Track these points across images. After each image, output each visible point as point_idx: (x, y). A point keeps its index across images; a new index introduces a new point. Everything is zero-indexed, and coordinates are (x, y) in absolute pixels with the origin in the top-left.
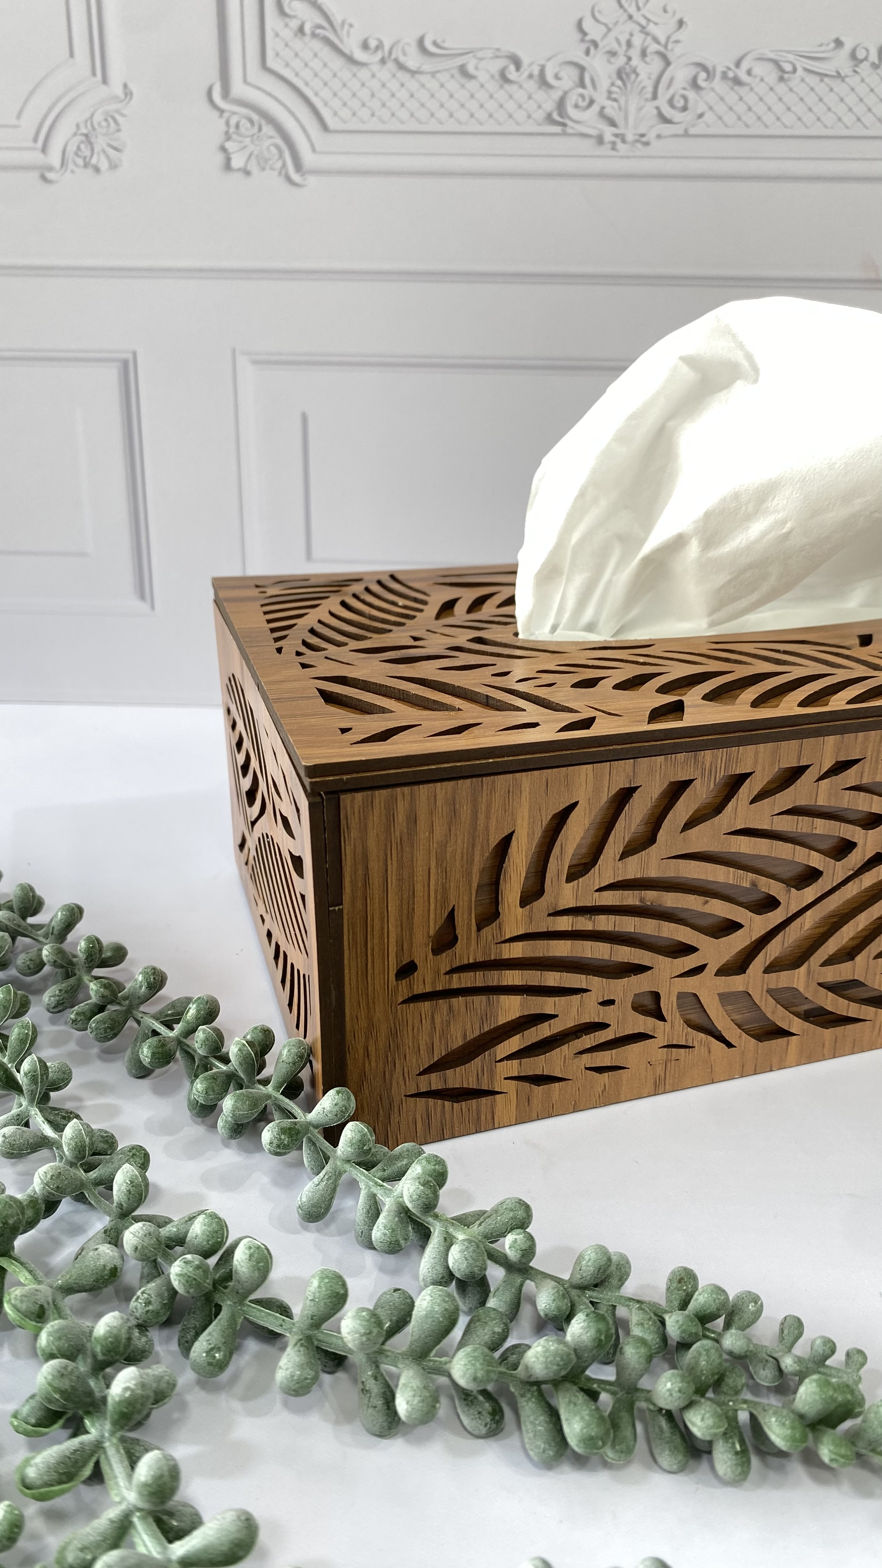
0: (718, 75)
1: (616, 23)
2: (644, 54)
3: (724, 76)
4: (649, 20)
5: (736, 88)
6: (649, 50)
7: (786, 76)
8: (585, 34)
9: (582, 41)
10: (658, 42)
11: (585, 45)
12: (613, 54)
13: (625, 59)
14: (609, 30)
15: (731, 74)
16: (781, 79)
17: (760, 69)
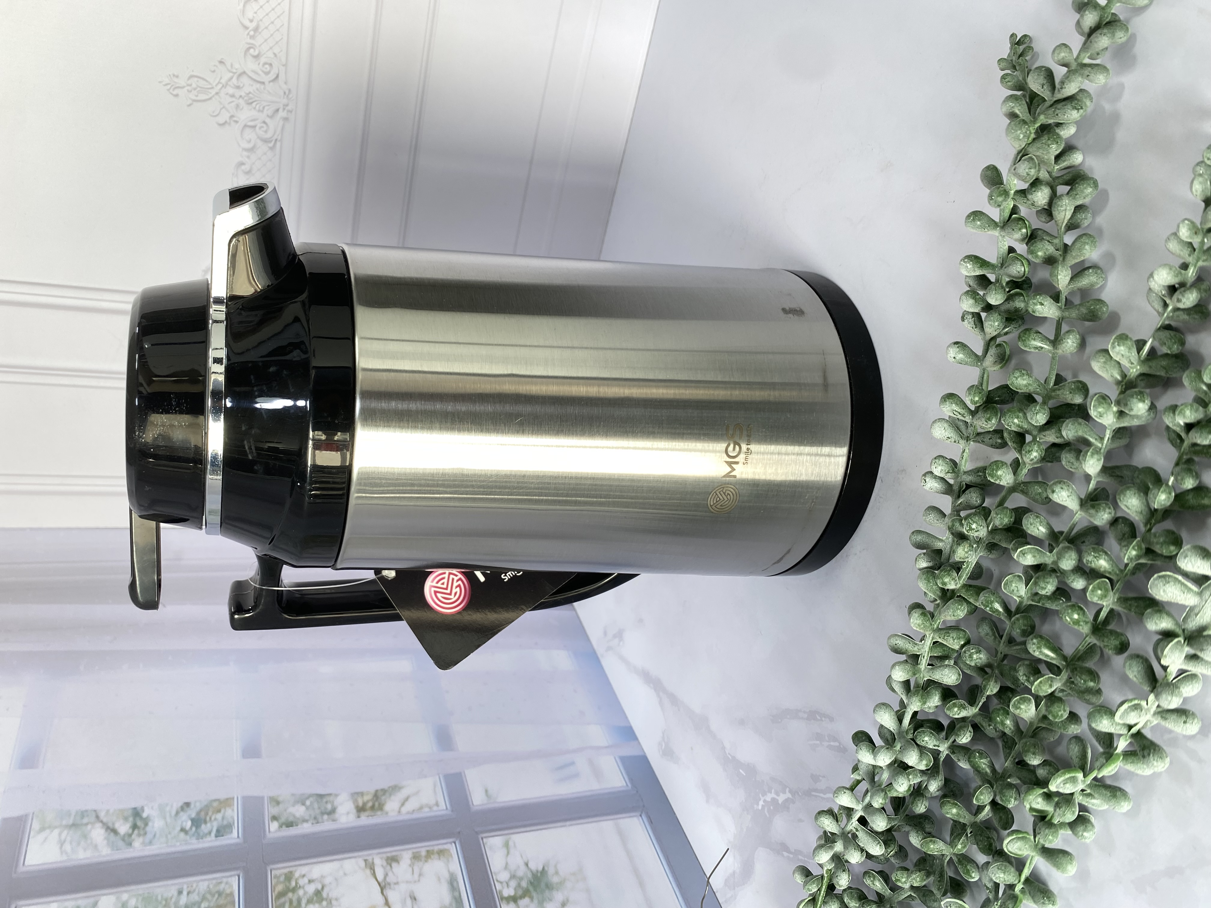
0: (251, 44)
1: (219, 105)
2: (238, 87)
3: (251, 40)
4: (219, 82)
5: (258, 32)
6: (236, 84)
8: (226, 122)
9: (228, 126)
10: (231, 78)
12: (236, 108)
13: (241, 99)
14: (222, 109)
17: (249, 15)
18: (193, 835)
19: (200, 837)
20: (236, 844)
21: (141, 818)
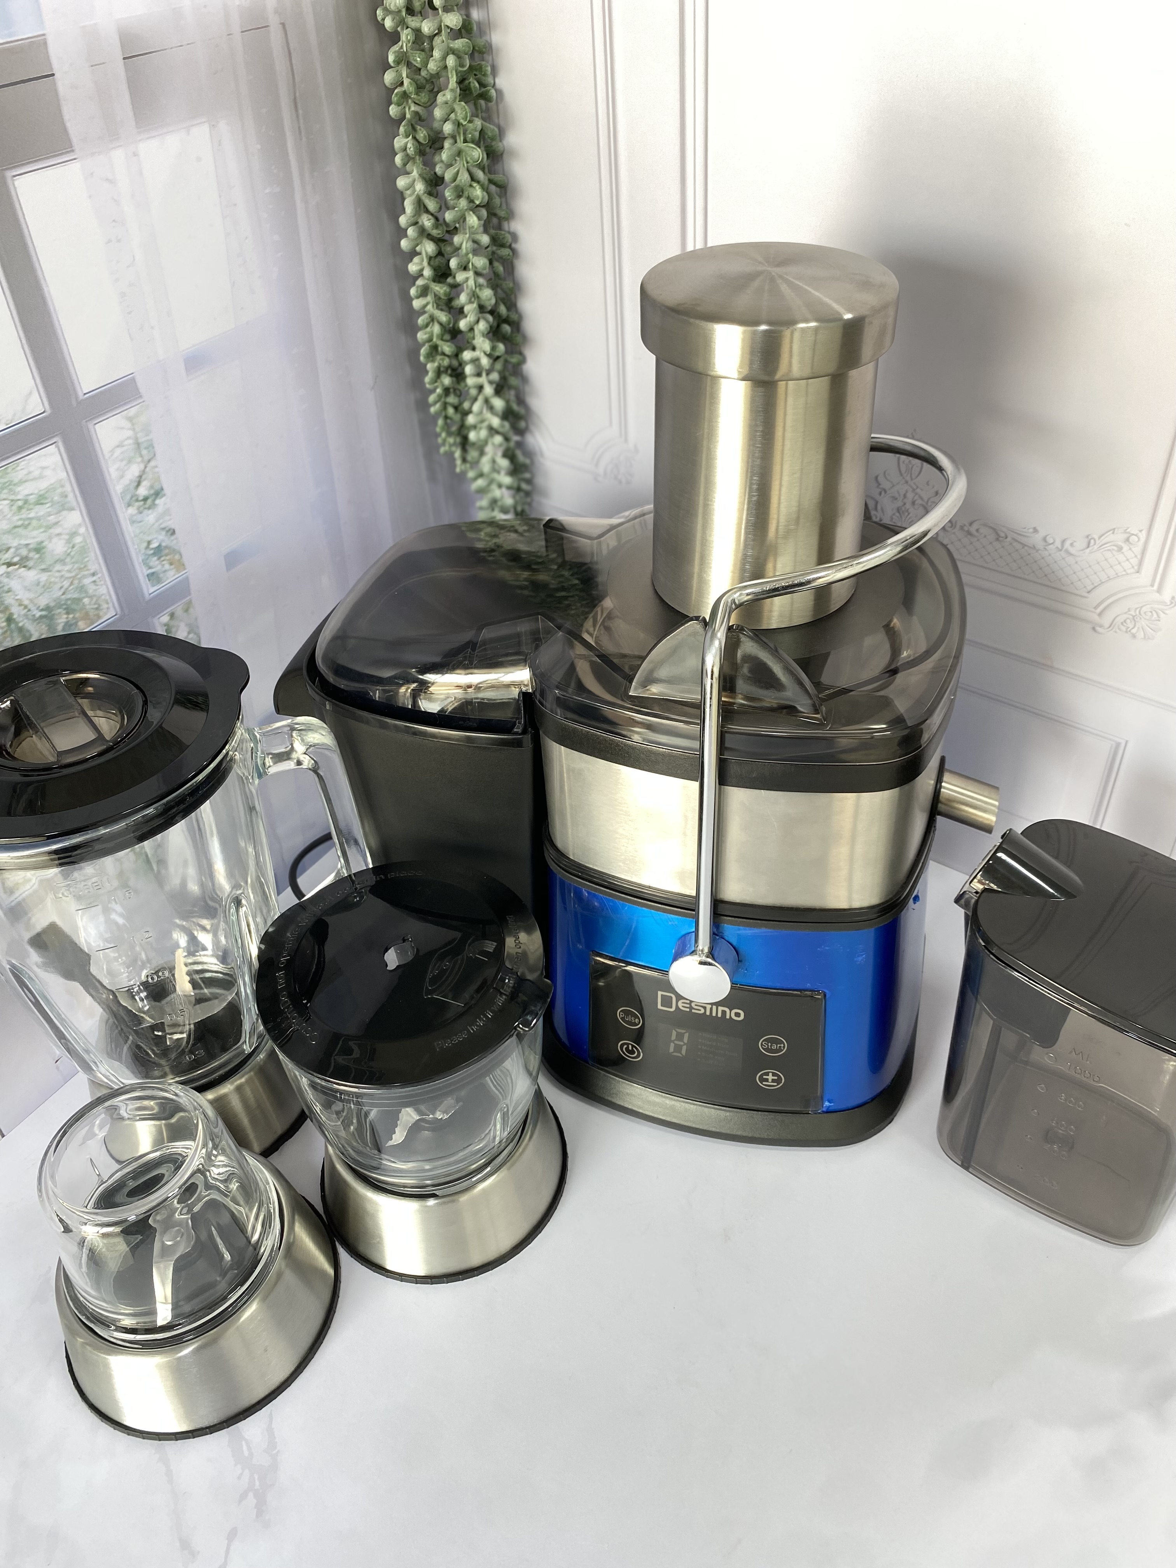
0: (958, 527)
1: (898, 483)
2: (913, 503)
3: (962, 528)
4: (917, 487)
5: (969, 536)
6: (916, 502)
7: (1001, 539)
8: (880, 484)
9: (878, 487)
10: (922, 499)
11: (880, 490)
12: (895, 499)
13: (902, 504)
14: (893, 486)
15: (966, 528)
16: (997, 539)
17: (983, 530)
18: (146, 555)
19: (145, 562)
20: (143, 597)
21: (154, 500)
